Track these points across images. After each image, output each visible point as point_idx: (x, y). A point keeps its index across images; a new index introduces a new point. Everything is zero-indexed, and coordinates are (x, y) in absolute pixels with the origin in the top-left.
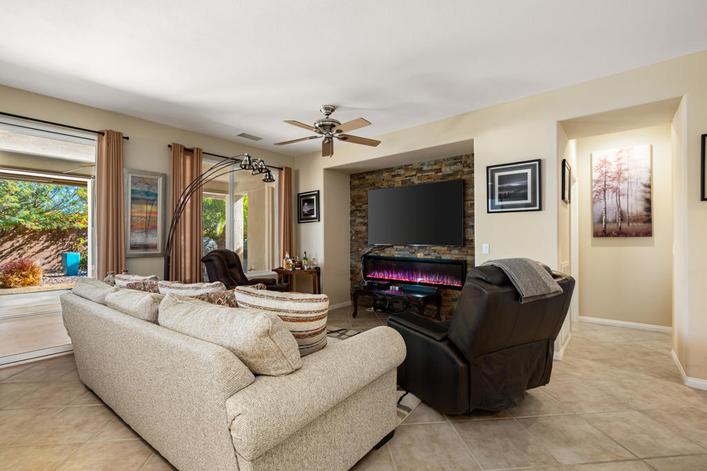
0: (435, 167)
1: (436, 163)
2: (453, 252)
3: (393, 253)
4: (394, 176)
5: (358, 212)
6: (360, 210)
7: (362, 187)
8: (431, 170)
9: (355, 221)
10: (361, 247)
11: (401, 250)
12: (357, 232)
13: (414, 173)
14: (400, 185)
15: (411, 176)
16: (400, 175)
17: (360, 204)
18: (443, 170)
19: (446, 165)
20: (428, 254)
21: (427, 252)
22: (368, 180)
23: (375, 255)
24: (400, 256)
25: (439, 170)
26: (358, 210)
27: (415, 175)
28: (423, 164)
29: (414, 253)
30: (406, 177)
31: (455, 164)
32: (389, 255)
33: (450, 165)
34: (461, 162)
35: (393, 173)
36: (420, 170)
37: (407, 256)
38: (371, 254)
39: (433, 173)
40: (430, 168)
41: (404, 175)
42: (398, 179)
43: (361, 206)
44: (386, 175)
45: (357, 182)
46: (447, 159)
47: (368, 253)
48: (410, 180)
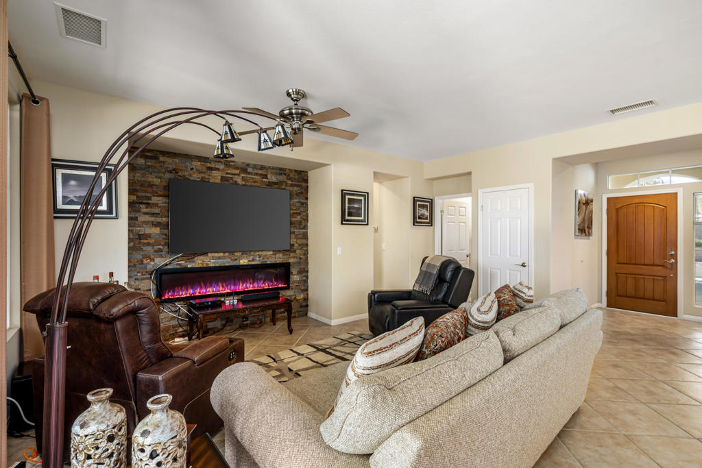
0: (260, 172)
1: (262, 168)
2: (277, 256)
3: (207, 261)
4: (211, 169)
5: (143, 206)
6: (149, 204)
7: (150, 170)
8: (256, 174)
9: (136, 219)
10: (149, 257)
11: (219, 258)
12: (140, 235)
13: (238, 172)
14: (219, 181)
15: (235, 174)
16: (218, 169)
17: (149, 195)
18: (269, 176)
19: (272, 173)
20: (253, 260)
21: (251, 258)
22: (164, 162)
23: (178, 267)
24: (217, 265)
25: (265, 176)
26: (142, 203)
27: (238, 175)
28: (248, 165)
29: (236, 260)
30: (227, 173)
31: (281, 174)
32: (200, 265)
33: (276, 174)
34: (285, 174)
35: (209, 165)
36: (244, 170)
37: (227, 264)
38: (169, 267)
39: (259, 177)
40: (256, 171)
41: (223, 170)
42: (215, 173)
43: (150, 198)
44: (196, 164)
45: (141, 161)
46: (273, 168)
47: (166, 265)
48: (232, 178)
